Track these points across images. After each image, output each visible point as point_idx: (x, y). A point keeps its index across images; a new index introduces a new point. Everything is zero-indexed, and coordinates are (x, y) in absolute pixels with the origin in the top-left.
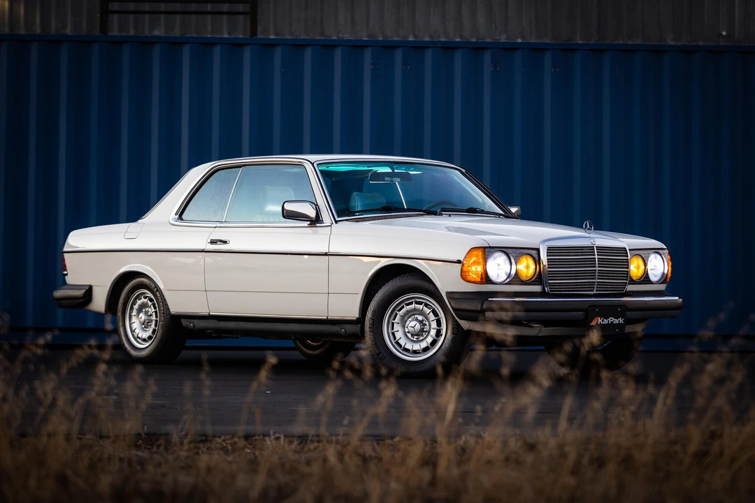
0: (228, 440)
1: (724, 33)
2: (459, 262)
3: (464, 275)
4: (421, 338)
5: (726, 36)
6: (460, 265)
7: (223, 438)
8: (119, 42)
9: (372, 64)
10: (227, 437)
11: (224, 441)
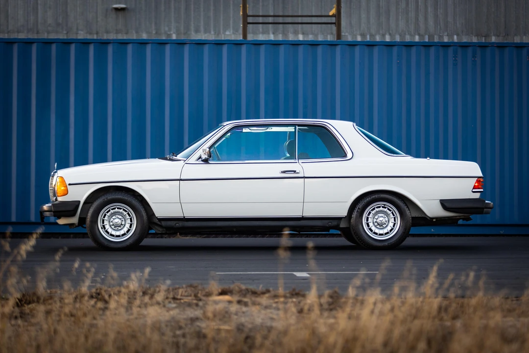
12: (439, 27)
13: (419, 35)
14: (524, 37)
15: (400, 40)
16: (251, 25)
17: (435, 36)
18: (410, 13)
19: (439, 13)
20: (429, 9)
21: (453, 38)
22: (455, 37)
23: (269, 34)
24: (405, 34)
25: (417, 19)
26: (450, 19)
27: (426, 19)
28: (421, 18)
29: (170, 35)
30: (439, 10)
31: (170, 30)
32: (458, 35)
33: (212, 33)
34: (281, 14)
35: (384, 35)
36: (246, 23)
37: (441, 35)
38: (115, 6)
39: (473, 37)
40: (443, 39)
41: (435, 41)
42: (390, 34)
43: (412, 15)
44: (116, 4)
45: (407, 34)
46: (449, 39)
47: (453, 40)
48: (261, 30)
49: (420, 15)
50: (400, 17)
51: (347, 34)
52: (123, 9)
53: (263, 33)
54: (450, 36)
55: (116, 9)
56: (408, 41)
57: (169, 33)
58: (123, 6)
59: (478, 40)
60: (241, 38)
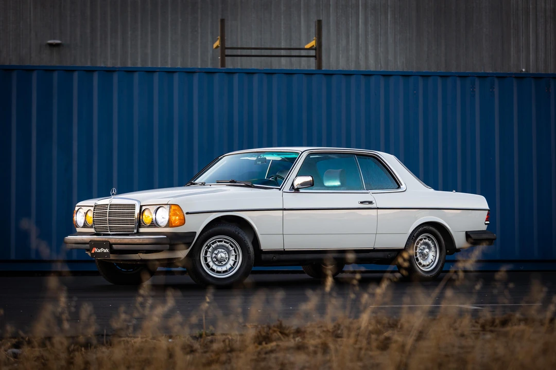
8: (230, 73)
12: (379, 65)
16: (229, 58)
18: (350, 51)
19: (379, 51)
20: (370, 48)
25: (357, 57)
26: (391, 57)
27: (367, 57)
28: (362, 56)
30: (379, 49)
38: (50, 42)
43: (352, 53)
44: (51, 39)
49: (361, 53)
50: (341, 56)
52: (57, 45)
55: (51, 45)
58: (58, 42)
60: (219, 67)
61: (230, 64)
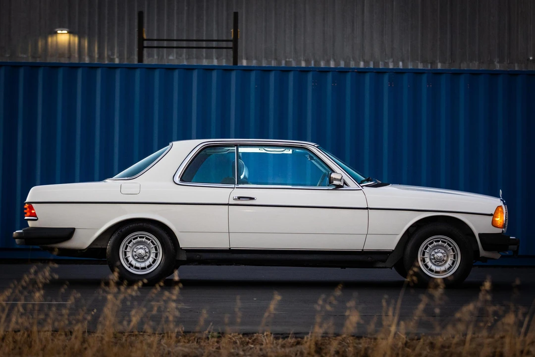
0: (235, 336)
1: (531, 58)
2: (491, 215)
3: (494, 224)
4: (441, 264)
5: (532, 60)
6: (491, 218)
7: (232, 334)
9: (313, 82)
10: (235, 334)
11: (233, 336)
12: (384, 53)
13: (364, 61)
14: (471, 64)
15: (345, 66)
17: (381, 63)
21: (398, 64)
22: (401, 63)
23: (212, 59)
24: (350, 60)
29: (113, 60)
31: (113, 54)
32: (403, 61)
33: (156, 57)
34: (225, 38)
35: (328, 62)
36: (141, 48)
37: (386, 61)
39: (419, 64)
40: (389, 65)
41: (381, 67)
42: (335, 60)
45: (352, 60)
46: (394, 66)
47: (398, 67)
48: (204, 55)
51: (291, 60)
53: (207, 58)
54: (396, 63)
56: (353, 67)
57: (112, 57)
59: (424, 67)
60: (136, 62)
61: (151, 59)
